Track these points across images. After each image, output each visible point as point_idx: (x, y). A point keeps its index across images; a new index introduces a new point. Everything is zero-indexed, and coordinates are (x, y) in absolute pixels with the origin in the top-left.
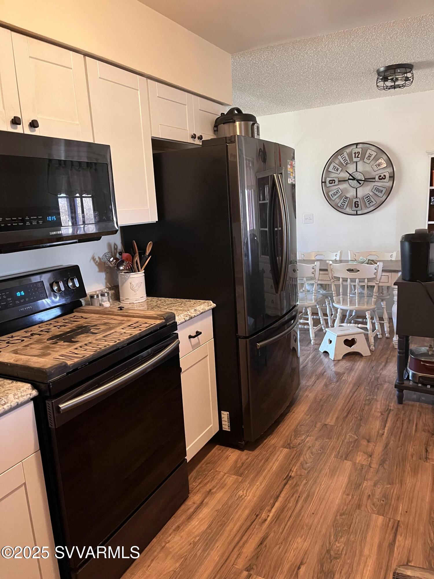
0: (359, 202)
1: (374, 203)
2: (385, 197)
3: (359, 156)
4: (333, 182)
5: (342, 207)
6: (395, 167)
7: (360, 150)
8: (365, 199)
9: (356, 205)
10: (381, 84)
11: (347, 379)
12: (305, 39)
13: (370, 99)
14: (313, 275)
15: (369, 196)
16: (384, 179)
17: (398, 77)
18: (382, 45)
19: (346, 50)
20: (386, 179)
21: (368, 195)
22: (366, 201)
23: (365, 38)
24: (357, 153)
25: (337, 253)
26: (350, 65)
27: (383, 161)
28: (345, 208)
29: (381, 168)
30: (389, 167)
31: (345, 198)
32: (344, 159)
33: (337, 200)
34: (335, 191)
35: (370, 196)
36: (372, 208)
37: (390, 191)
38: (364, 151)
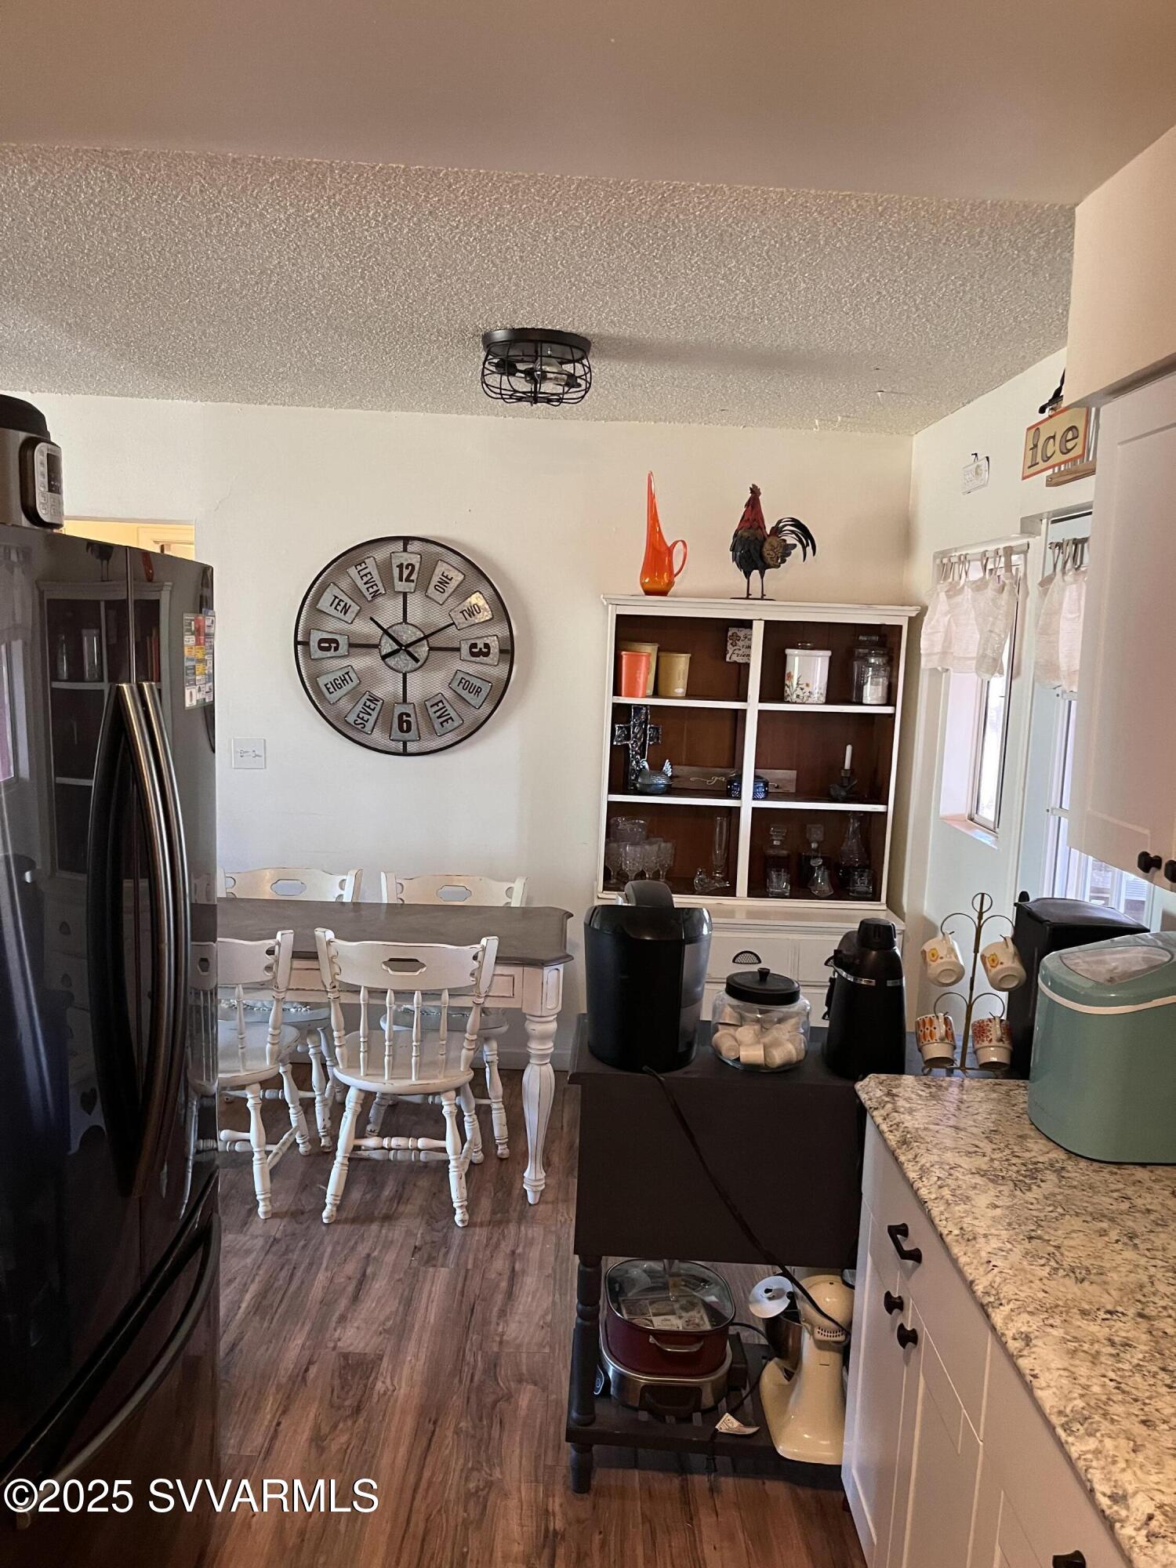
0: (413, 715)
1: (456, 724)
2: (486, 709)
3: (414, 577)
4: (333, 645)
5: (359, 727)
6: (516, 623)
7: (415, 560)
8: (429, 707)
9: (404, 723)
10: (494, 380)
11: (391, 1388)
12: (258, 160)
13: (444, 412)
14: (269, 975)
15: (441, 701)
16: (487, 654)
17: (548, 369)
18: (521, 257)
19: (401, 243)
20: (491, 656)
21: (439, 698)
22: (433, 716)
23: (473, 217)
24: (407, 568)
25: (345, 877)
26: (408, 297)
27: (481, 602)
28: (368, 729)
29: (477, 621)
30: (500, 621)
31: (368, 699)
32: (365, 579)
33: (345, 705)
34: (340, 673)
35: (444, 701)
36: (450, 738)
37: (499, 693)
38: (429, 566)
